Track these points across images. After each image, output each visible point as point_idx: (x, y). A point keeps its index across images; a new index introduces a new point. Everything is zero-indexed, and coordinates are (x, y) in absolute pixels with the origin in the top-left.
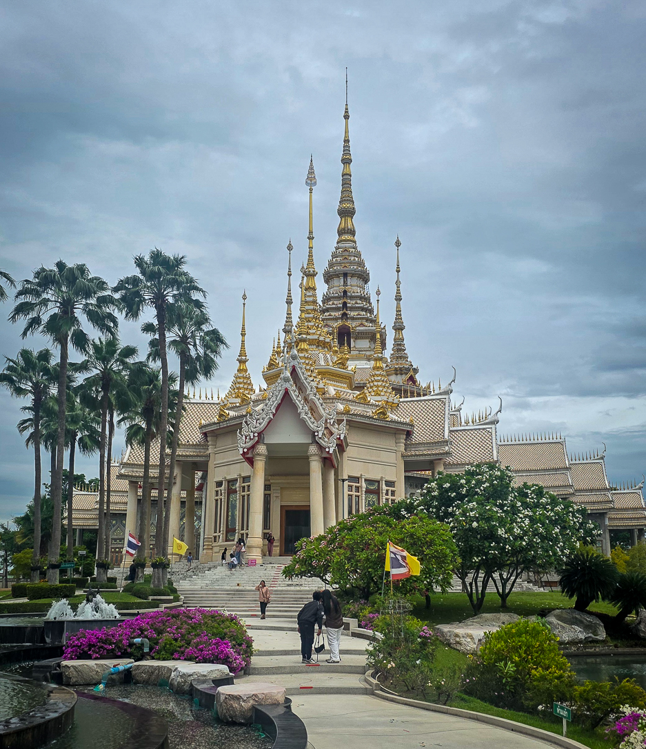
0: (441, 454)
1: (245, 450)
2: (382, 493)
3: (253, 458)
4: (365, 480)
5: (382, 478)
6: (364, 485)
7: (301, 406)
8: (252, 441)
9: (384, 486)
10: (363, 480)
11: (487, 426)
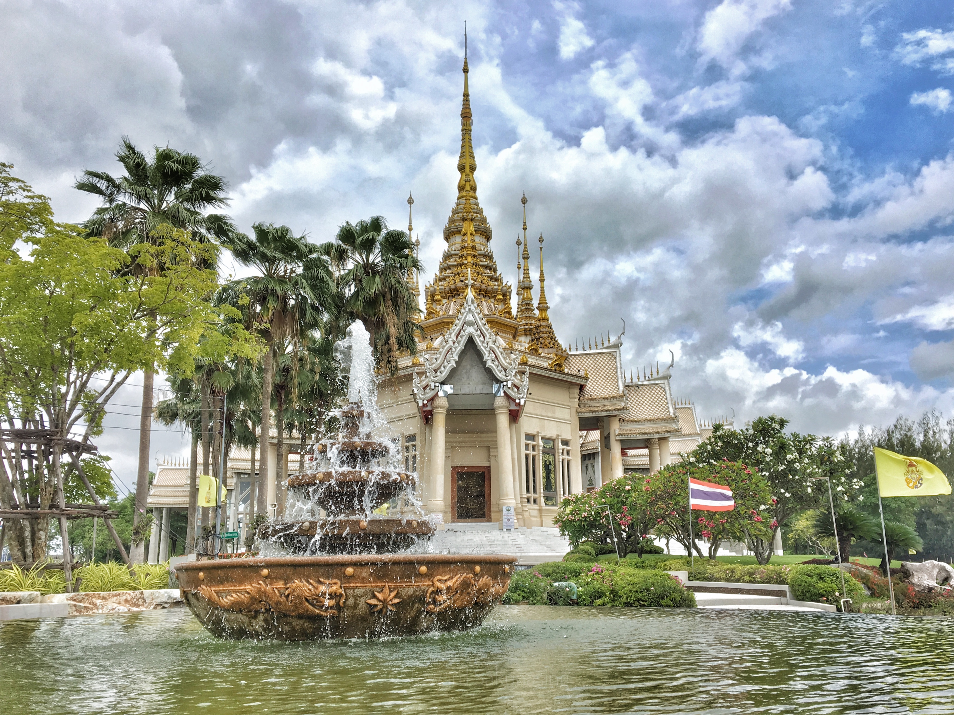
0: (618, 410)
1: (425, 402)
2: (559, 452)
3: (432, 411)
4: (542, 438)
5: (558, 436)
6: (541, 443)
7: (487, 353)
8: (432, 392)
9: (560, 444)
10: (540, 438)
11: (660, 382)
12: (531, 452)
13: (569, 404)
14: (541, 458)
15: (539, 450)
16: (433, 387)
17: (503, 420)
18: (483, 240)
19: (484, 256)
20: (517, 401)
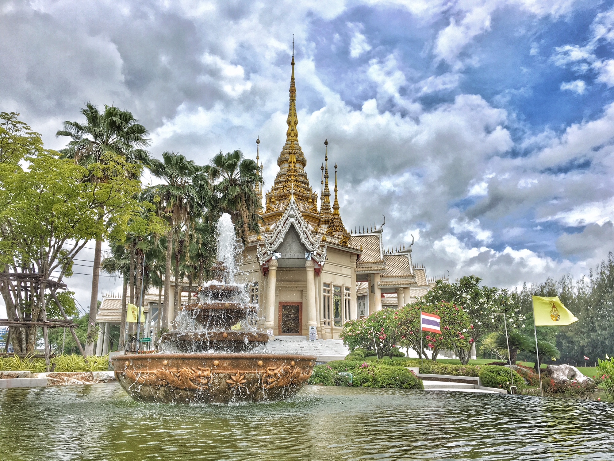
0: (380, 270)
1: (264, 262)
2: (343, 295)
3: (268, 268)
4: (334, 286)
5: (343, 284)
6: (333, 289)
7: (302, 234)
8: (269, 257)
9: (345, 290)
11: (405, 254)
12: (327, 294)
13: (351, 266)
14: (333, 298)
15: (332, 293)
16: (269, 254)
17: (310, 275)
18: (301, 166)
19: (302, 175)
20: (319, 263)
